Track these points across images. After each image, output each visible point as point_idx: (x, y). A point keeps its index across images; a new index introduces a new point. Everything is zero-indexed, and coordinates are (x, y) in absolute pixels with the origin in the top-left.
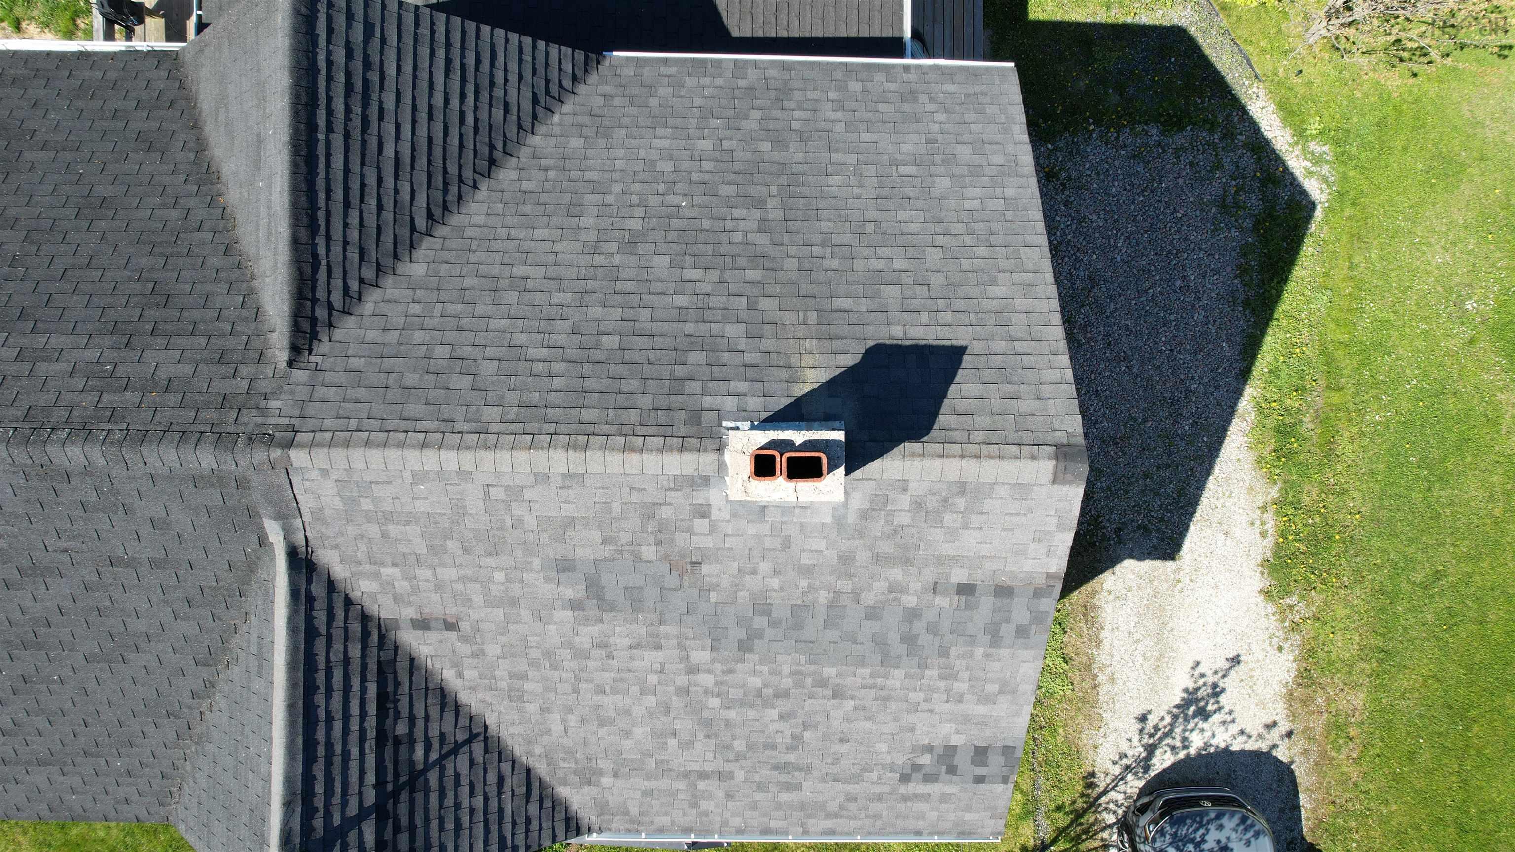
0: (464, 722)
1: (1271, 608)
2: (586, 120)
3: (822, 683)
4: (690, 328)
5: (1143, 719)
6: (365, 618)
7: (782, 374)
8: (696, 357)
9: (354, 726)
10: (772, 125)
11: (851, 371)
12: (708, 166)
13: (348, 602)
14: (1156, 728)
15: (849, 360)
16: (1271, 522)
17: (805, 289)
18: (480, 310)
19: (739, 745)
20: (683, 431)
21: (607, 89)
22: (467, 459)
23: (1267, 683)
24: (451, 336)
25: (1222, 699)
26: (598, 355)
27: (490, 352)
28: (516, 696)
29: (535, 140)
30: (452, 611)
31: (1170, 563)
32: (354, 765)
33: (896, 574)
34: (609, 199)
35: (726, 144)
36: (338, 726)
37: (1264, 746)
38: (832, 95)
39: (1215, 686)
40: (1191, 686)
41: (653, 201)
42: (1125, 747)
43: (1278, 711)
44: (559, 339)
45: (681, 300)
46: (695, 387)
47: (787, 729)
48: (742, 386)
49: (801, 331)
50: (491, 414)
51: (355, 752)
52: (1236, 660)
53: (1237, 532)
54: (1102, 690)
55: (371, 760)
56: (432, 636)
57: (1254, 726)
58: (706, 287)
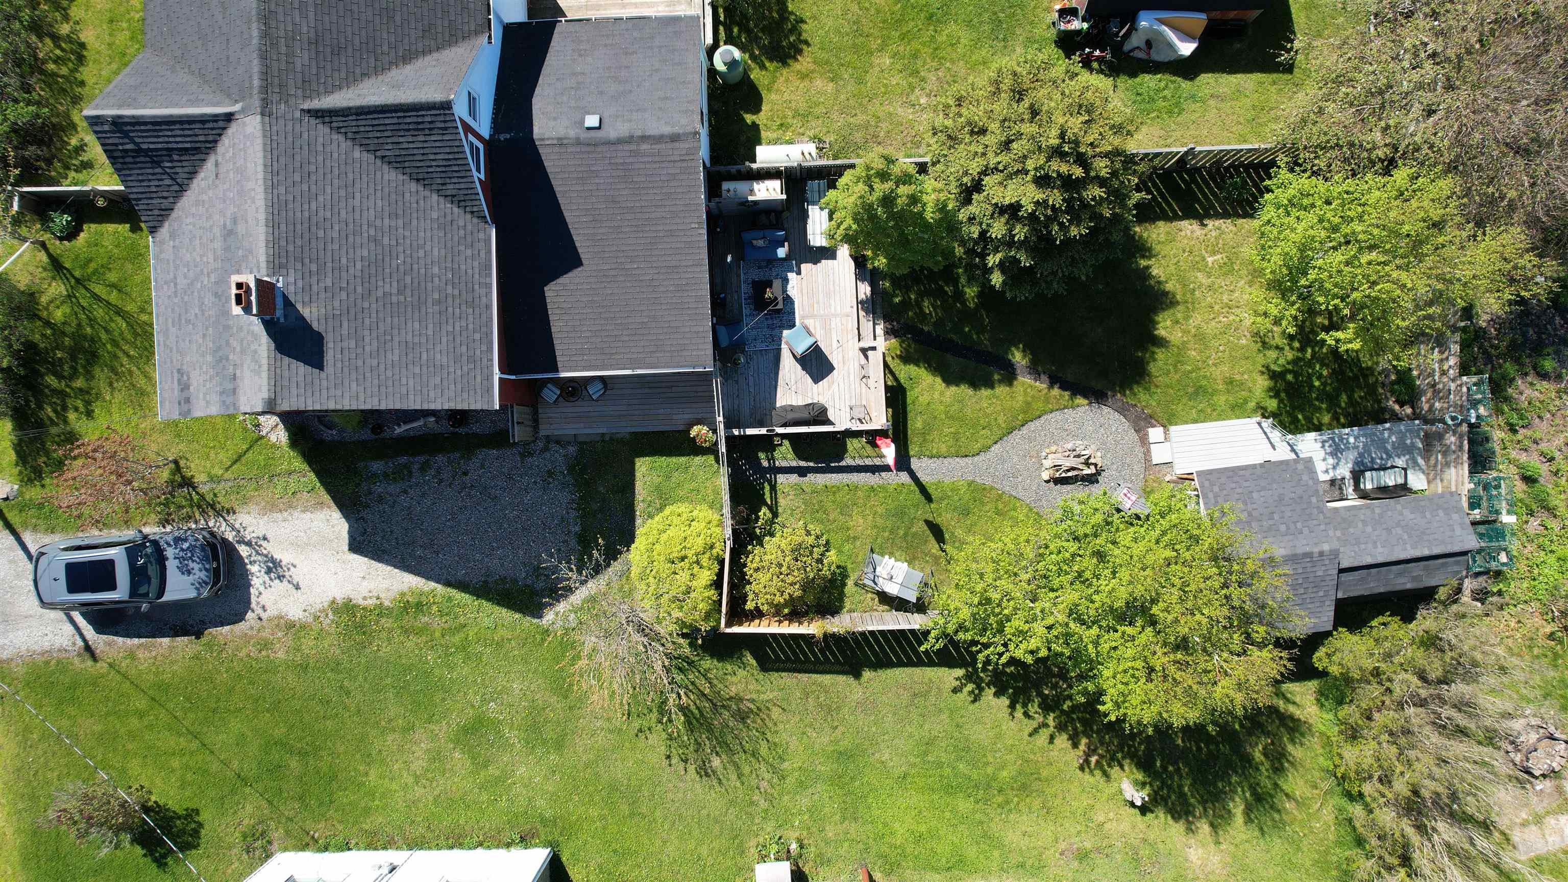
0: (186, 182)
1: (326, 605)
2: (449, 218)
3: (207, 329)
4: (329, 265)
5: (265, 539)
6: (216, 142)
7: (307, 299)
8: (314, 267)
9: (171, 139)
10: (450, 300)
11: (309, 327)
12: (422, 271)
13: (220, 135)
14: (260, 546)
15: (315, 326)
16: (371, 602)
17: (352, 312)
18: (336, 181)
19: (186, 298)
20: (276, 262)
21: (469, 227)
22: (261, 182)
23: (286, 605)
24: (321, 171)
25: (277, 581)
26: (313, 229)
27: (313, 187)
28: (197, 203)
29: (435, 197)
30: (221, 176)
31: (347, 548)
32: (155, 140)
33: (238, 349)
34: (401, 231)
35: (436, 280)
36: (169, 133)
37: (253, 605)
38: (471, 326)
39: (284, 576)
40: (283, 563)
41: (401, 249)
42: (249, 529)
43: (272, 612)
44: (321, 213)
45: (344, 261)
46: (299, 266)
47: (192, 317)
48: (300, 283)
49: (329, 308)
50: (282, 190)
51: (160, 140)
52: (297, 587)
53: (365, 583)
54: (279, 515)
55: (160, 146)
56: (213, 168)
57: (263, 600)
58: (351, 271)
